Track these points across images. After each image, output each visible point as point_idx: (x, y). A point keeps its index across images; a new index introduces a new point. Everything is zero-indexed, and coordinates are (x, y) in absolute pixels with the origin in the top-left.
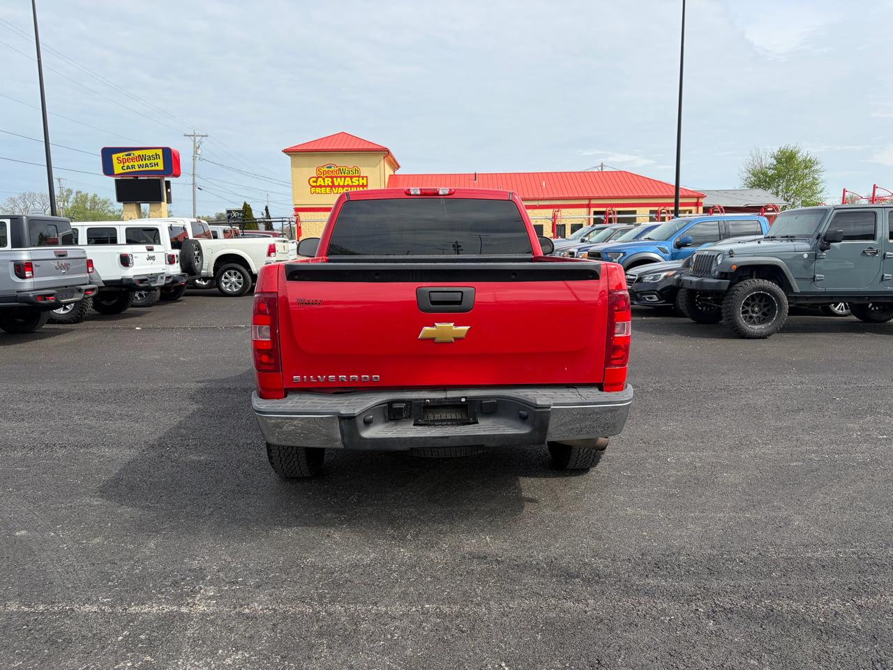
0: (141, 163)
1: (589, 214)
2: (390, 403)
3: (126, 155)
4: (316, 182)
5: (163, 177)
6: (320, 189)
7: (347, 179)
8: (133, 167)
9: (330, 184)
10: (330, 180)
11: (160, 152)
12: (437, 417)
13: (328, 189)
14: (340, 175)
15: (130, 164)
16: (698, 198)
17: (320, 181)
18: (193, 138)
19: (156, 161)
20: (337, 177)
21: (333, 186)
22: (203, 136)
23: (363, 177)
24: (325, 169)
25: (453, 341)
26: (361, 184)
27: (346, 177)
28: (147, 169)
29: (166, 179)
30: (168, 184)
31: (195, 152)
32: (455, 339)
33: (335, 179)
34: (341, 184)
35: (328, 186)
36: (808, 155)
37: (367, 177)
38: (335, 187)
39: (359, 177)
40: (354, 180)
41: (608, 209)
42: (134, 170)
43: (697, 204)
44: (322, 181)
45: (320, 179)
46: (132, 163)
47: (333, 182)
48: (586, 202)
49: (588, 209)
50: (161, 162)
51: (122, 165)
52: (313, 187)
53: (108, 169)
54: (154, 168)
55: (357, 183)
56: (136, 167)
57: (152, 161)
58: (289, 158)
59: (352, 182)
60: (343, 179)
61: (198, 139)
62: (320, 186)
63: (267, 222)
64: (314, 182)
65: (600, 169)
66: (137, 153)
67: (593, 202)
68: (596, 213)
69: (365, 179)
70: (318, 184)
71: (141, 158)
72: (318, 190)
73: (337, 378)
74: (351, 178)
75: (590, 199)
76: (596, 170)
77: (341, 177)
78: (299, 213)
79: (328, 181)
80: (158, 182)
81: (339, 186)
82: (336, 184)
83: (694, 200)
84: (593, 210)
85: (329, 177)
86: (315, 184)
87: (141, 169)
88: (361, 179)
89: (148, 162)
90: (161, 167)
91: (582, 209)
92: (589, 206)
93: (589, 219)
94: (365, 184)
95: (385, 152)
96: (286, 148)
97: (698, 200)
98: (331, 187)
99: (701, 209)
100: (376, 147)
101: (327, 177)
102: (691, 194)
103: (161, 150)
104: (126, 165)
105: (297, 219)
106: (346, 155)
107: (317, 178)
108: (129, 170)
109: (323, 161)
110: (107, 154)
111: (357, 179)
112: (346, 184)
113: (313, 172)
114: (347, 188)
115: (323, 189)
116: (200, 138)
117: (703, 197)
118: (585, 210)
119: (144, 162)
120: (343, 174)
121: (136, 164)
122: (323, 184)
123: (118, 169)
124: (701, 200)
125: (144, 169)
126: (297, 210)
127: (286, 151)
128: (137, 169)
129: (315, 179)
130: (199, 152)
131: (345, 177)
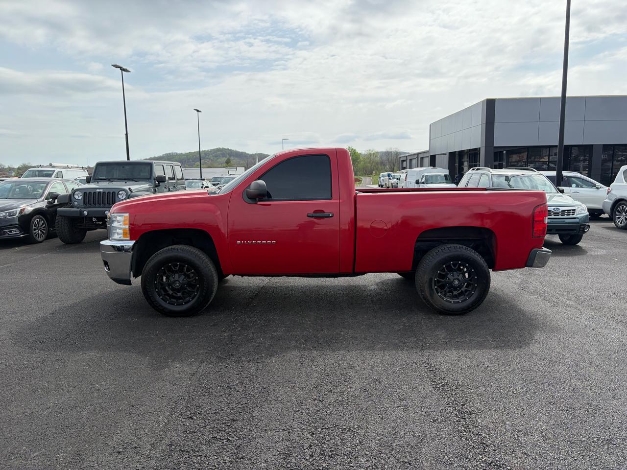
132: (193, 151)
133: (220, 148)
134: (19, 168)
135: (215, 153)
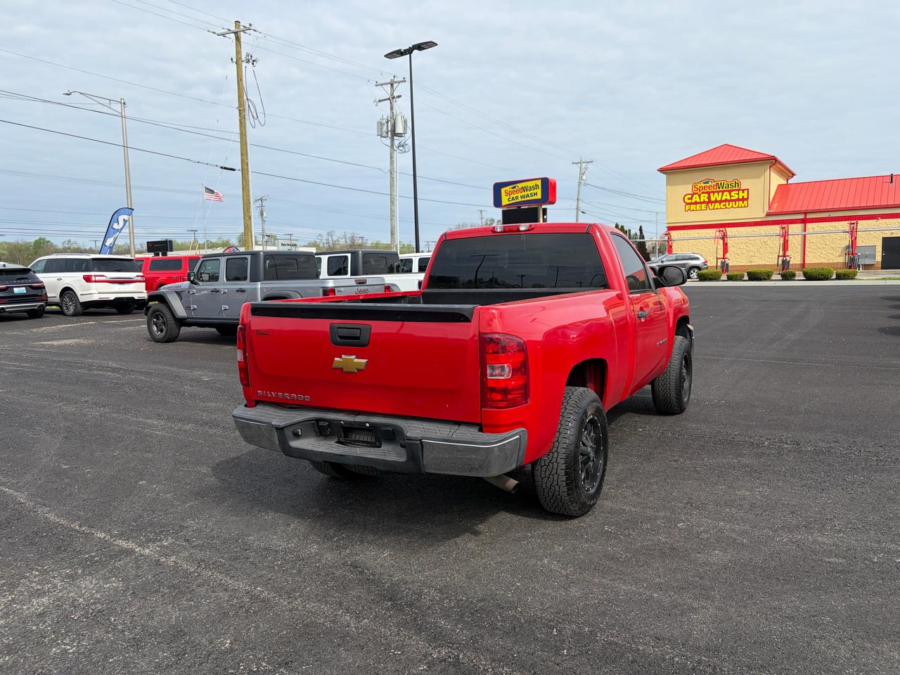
0: (523, 194)
2: (318, 420)
3: (512, 188)
4: (691, 199)
5: (541, 205)
6: (695, 206)
7: (725, 193)
8: (517, 198)
9: (707, 200)
10: (706, 195)
11: (539, 183)
12: (358, 438)
13: (703, 205)
14: (718, 190)
15: (514, 196)
17: (696, 198)
18: (579, 165)
19: (535, 191)
20: (714, 192)
21: (710, 202)
22: (588, 162)
23: (743, 191)
24: (702, 185)
25: (356, 371)
26: (741, 197)
27: (725, 191)
28: (528, 199)
29: (544, 207)
30: (545, 211)
31: (581, 178)
32: (358, 370)
33: (712, 194)
34: (719, 199)
35: (704, 202)
37: (748, 190)
38: (712, 202)
39: (739, 190)
40: (733, 194)
42: (517, 201)
44: (698, 197)
45: (695, 196)
46: (516, 195)
47: (709, 198)
50: (539, 191)
51: (508, 197)
52: (688, 204)
53: (497, 202)
54: (533, 198)
55: (736, 197)
56: (519, 198)
57: (532, 191)
58: (665, 176)
59: (731, 196)
60: (720, 194)
61: (584, 165)
62: (696, 203)
63: (641, 242)
64: (689, 199)
66: (520, 185)
69: (746, 192)
70: (693, 201)
71: (524, 189)
72: (693, 207)
73: (283, 395)
74: (730, 192)
77: (718, 192)
78: (671, 232)
79: (704, 197)
80: (536, 210)
81: (716, 201)
82: (713, 199)
85: (705, 193)
86: (690, 201)
87: (523, 199)
88: (741, 192)
89: (529, 193)
90: (539, 196)
94: (746, 197)
95: (772, 161)
96: (661, 167)
98: (707, 203)
100: (761, 156)
101: (703, 193)
103: (540, 181)
104: (511, 196)
105: (669, 238)
106: (725, 168)
107: (693, 195)
108: (513, 201)
109: (700, 176)
110: (498, 188)
111: (737, 192)
112: (724, 199)
113: (688, 189)
114: (724, 203)
115: (698, 205)
116: (585, 164)
119: (526, 193)
120: (721, 189)
121: (519, 195)
122: (698, 201)
123: (505, 201)
125: (526, 199)
126: (670, 228)
127: (662, 170)
128: (520, 200)
129: (690, 196)
130: (584, 178)
131: (723, 192)
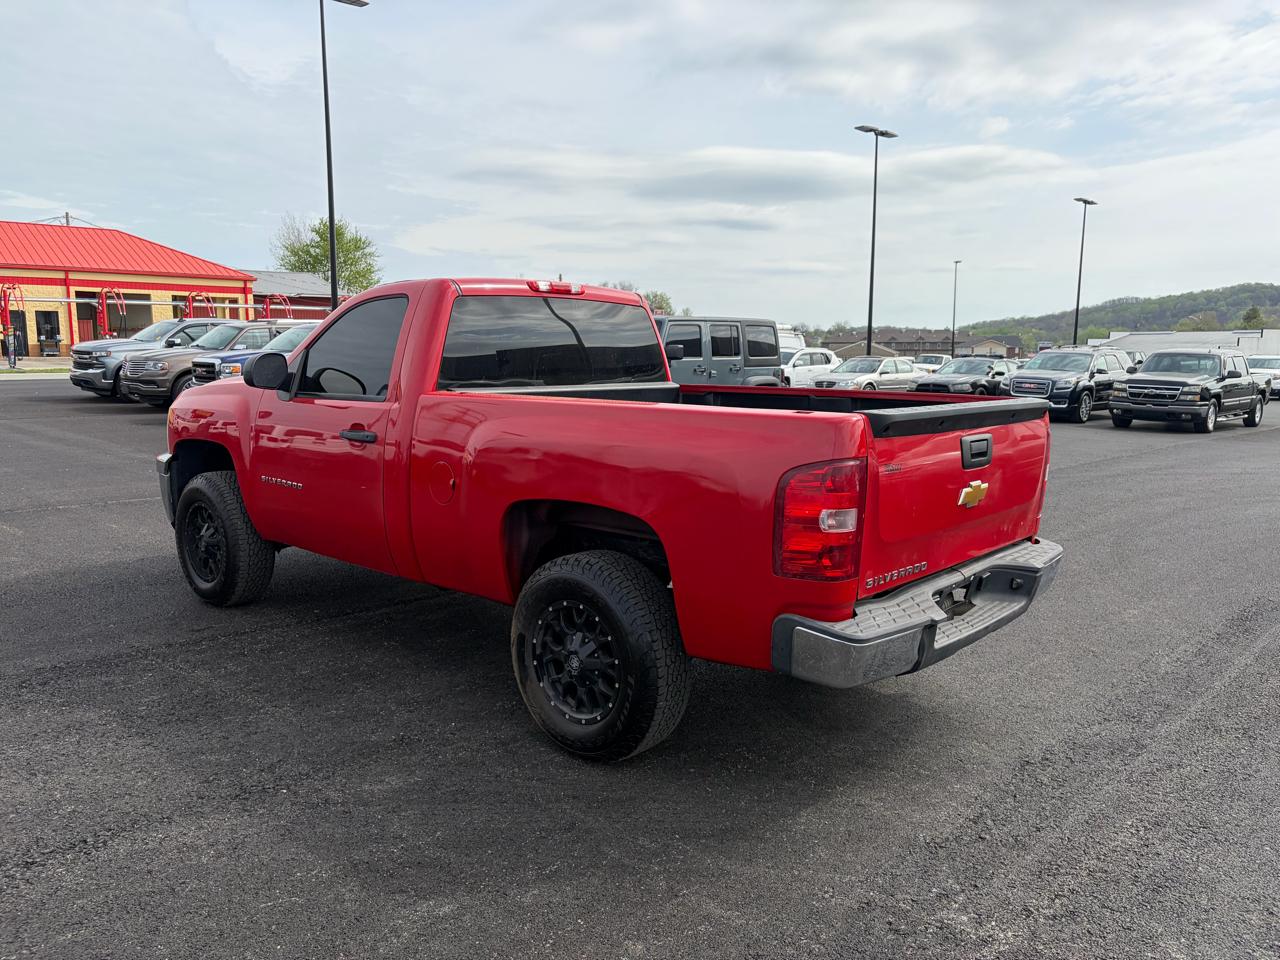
1: (68, 296)
16: (245, 281)
36: (357, 232)
41: (106, 290)
43: (245, 291)
48: (61, 275)
49: (64, 288)
65: (64, 221)
67: (72, 276)
68: (79, 294)
75: (67, 271)
76: (57, 223)
83: (240, 285)
84: (73, 289)
91: (54, 287)
92: (66, 283)
93: (69, 304)
97: (245, 285)
99: (250, 297)
102: (233, 274)
117: (253, 280)
118: (60, 290)
124: (249, 285)
132: (1179, 294)
133: (1249, 284)
134: (829, 332)
135: (1235, 297)
